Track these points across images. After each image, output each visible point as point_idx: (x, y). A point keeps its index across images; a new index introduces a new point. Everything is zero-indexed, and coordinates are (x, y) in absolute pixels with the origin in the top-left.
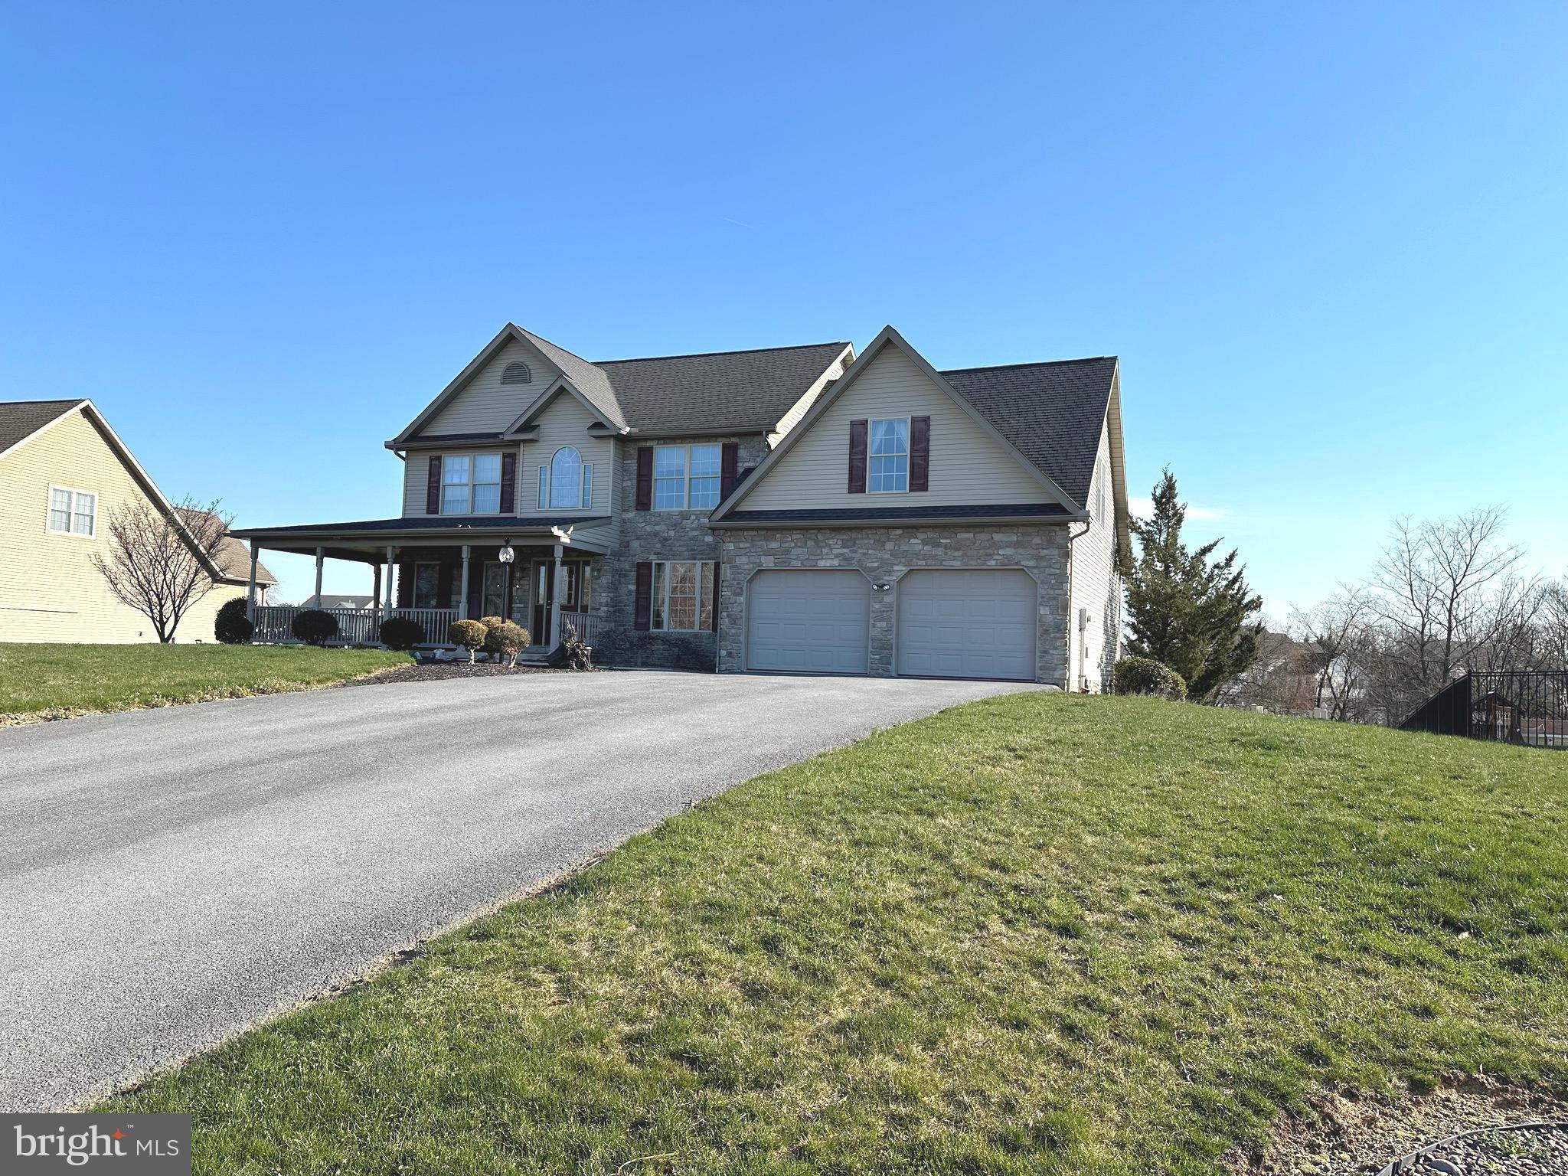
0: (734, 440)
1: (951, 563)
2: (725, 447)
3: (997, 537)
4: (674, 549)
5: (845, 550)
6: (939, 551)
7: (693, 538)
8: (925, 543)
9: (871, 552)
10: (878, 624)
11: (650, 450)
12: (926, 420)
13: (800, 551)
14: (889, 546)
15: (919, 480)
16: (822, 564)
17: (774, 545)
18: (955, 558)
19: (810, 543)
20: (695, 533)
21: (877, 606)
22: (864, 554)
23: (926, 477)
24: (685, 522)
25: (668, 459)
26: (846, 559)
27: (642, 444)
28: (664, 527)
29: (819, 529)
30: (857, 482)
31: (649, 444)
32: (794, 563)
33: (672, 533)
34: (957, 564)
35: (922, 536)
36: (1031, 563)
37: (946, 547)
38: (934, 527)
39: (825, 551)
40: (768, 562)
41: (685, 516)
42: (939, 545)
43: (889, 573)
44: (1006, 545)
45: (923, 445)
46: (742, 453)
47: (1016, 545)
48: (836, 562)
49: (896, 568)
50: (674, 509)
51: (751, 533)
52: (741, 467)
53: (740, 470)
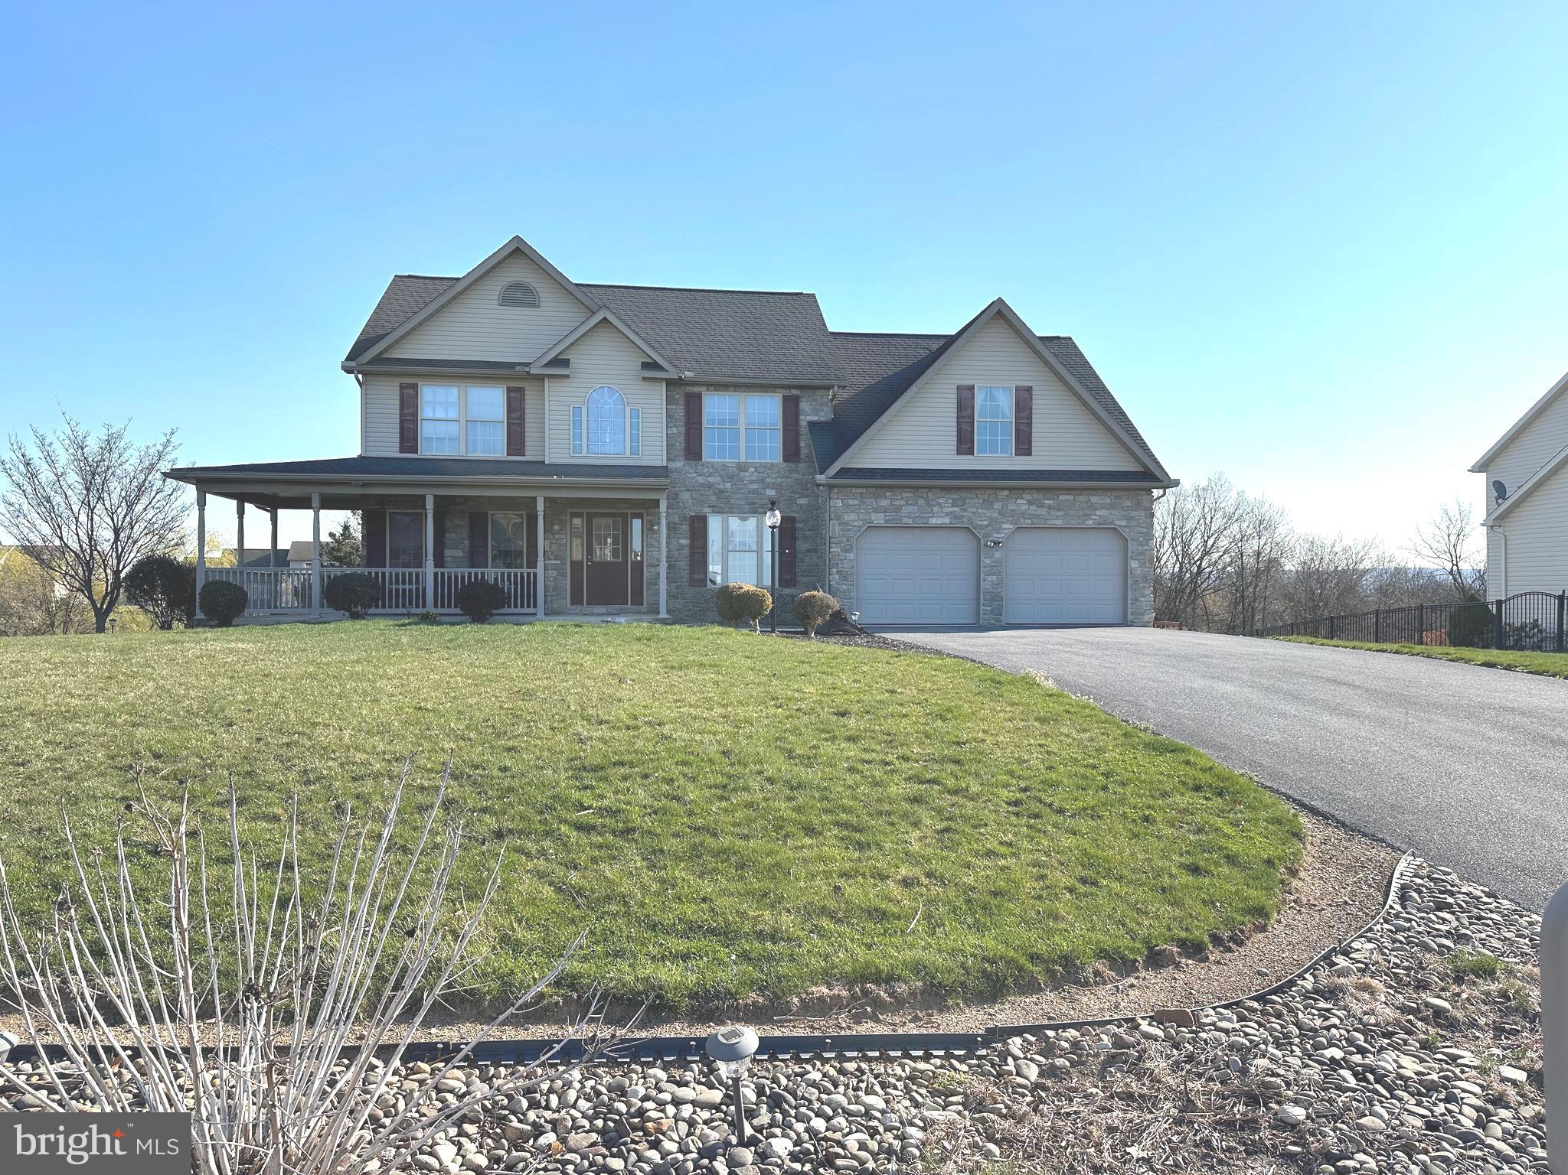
0: (794, 392)
1: (1054, 522)
2: (785, 399)
3: (1094, 499)
4: (732, 502)
5: (956, 509)
6: (1043, 511)
7: (754, 491)
8: (1030, 503)
9: (979, 511)
10: (989, 578)
11: (699, 396)
12: (1029, 389)
13: (911, 509)
14: (998, 505)
15: (1024, 446)
16: (934, 521)
17: (884, 503)
18: (1058, 518)
19: (921, 502)
20: (755, 486)
21: (987, 561)
22: (974, 513)
23: (1030, 442)
24: (742, 474)
25: (715, 406)
26: (956, 517)
27: (689, 389)
28: (719, 479)
29: (930, 488)
30: (965, 443)
31: (696, 389)
32: (905, 520)
33: (728, 485)
34: (1059, 523)
35: (1029, 497)
36: (1123, 523)
37: (1049, 507)
38: (1039, 489)
39: (935, 509)
40: (878, 519)
41: (742, 467)
42: (1043, 506)
43: (998, 531)
44: (1102, 507)
45: (1027, 413)
46: (804, 406)
47: (1111, 507)
48: (947, 520)
49: (1004, 526)
50: (716, 460)
51: (860, 490)
52: (804, 420)
53: (803, 423)
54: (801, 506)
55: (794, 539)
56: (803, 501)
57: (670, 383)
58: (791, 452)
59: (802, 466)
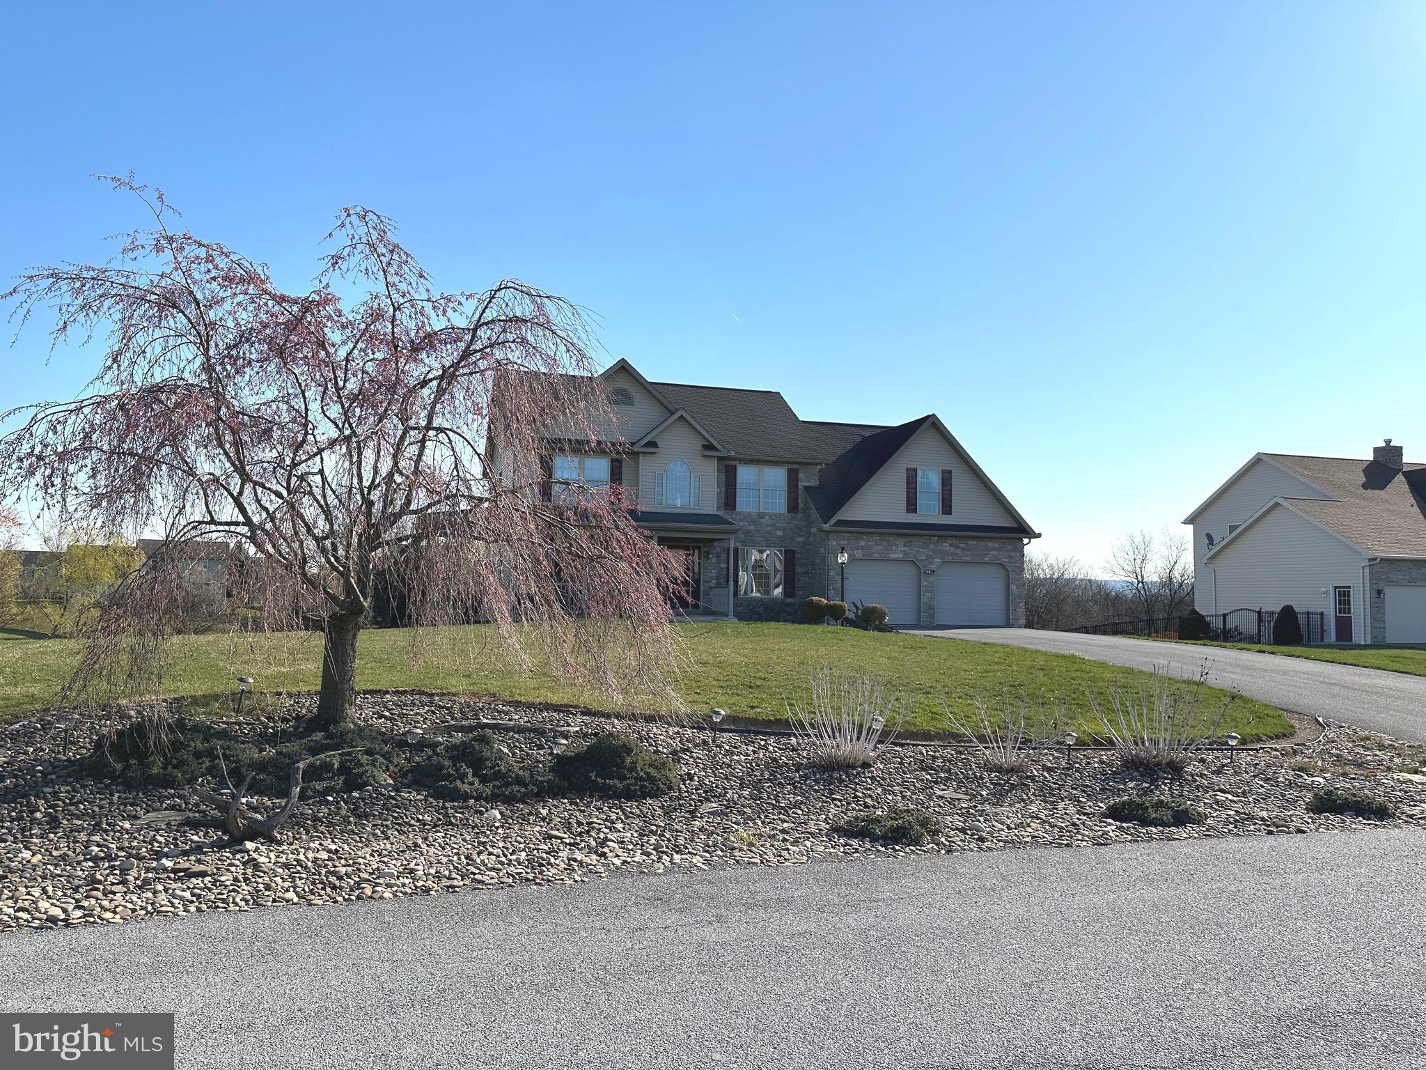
0: (795, 466)
1: (967, 558)
2: (789, 471)
3: (989, 544)
4: (755, 538)
5: (907, 549)
6: (959, 552)
7: (769, 532)
8: (951, 545)
9: (920, 550)
10: (927, 594)
11: (735, 467)
12: (950, 472)
13: (878, 547)
14: (932, 547)
15: (947, 508)
16: (893, 556)
17: (862, 543)
18: (968, 555)
19: (885, 543)
20: (770, 528)
21: (926, 583)
22: (917, 551)
23: (951, 506)
24: (761, 520)
25: (745, 474)
26: (907, 554)
27: (728, 462)
28: (746, 523)
29: (890, 534)
30: (912, 506)
31: (733, 463)
32: (875, 555)
33: (752, 528)
34: (968, 559)
35: (949, 541)
36: (1007, 560)
37: (963, 549)
38: (956, 537)
39: (894, 548)
40: (859, 554)
41: (761, 516)
42: (959, 547)
43: (932, 563)
44: (994, 550)
45: (949, 487)
46: (801, 476)
47: (999, 549)
48: (901, 556)
49: (935, 560)
50: (744, 510)
51: (847, 535)
52: (801, 484)
53: (800, 487)
54: (799, 542)
55: (794, 565)
56: (800, 539)
57: (720, 459)
58: (793, 507)
59: (800, 515)
